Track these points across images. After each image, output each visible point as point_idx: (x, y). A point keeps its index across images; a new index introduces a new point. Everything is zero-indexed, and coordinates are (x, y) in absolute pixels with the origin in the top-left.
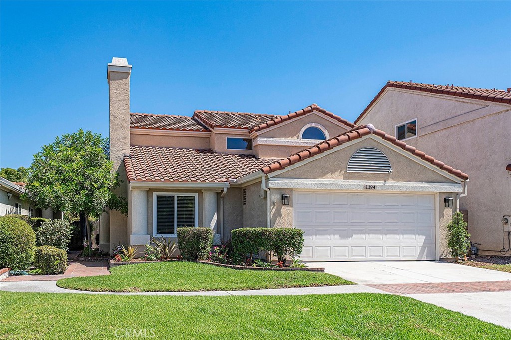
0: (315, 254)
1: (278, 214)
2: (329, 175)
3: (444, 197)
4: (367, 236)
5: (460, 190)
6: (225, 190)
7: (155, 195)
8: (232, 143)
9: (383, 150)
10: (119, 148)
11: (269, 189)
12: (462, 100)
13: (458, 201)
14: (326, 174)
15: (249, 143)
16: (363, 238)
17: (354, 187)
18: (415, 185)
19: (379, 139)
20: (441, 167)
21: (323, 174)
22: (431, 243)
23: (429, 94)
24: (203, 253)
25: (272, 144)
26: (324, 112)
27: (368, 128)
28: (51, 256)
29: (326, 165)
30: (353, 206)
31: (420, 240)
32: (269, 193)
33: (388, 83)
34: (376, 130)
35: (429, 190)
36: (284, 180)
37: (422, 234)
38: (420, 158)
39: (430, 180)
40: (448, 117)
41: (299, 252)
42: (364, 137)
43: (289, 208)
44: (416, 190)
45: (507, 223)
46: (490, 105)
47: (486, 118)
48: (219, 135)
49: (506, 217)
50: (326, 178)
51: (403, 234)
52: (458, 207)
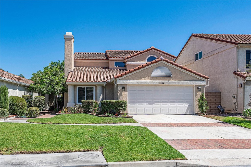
0: (137, 111)
1: (121, 95)
2: (143, 79)
3: (197, 87)
4: (161, 104)
5: (205, 84)
6: (105, 85)
7: (77, 87)
8: (117, 64)
9: (167, 67)
10: (68, 68)
11: (117, 84)
12: (218, 42)
13: (204, 88)
14: (142, 78)
15: (124, 64)
16: (159, 105)
17: (154, 83)
18: (183, 82)
19: (166, 63)
20: (196, 74)
21: (140, 78)
22: (191, 107)
23: (206, 40)
24: (91, 110)
25: (133, 64)
26: (157, 50)
27: (161, 58)
28: (32, 111)
29: (142, 74)
30: (154, 91)
31: (186, 105)
32: (117, 86)
33: (192, 35)
34: (164, 59)
35: (190, 84)
36: (123, 81)
37: (188, 103)
38: (185, 70)
39: (190, 80)
40: (214, 50)
41: (125, 110)
42: (159, 62)
43: (125, 92)
44: (183, 84)
45: (234, 98)
46: (228, 45)
47: (227, 51)
48: (111, 61)
49: (234, 95)
50: (142, 80)
51: (178, 103)
52: (204, 91)
